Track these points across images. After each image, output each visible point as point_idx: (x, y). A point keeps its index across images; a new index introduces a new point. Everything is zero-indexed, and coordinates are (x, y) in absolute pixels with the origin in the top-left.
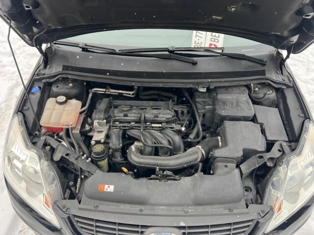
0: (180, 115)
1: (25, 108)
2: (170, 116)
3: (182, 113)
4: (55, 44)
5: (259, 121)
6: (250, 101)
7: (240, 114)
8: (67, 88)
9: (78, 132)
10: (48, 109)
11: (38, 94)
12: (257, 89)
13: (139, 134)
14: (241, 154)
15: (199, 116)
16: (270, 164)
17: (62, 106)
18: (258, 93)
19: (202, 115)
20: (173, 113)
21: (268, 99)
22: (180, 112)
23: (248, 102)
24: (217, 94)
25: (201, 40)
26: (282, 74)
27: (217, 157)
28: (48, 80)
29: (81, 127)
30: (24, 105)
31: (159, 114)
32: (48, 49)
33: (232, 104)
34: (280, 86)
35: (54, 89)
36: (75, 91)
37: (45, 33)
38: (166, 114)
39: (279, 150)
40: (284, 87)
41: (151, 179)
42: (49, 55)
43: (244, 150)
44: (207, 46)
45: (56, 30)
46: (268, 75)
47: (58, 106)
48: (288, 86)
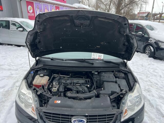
0: (87, 82)
1: (27, 78)
2: (84, 82)
3: (88, 81)
4: (41, 58)
5: (118, 83)
6: (114, 76)
7: (110, 80)
8: (44, 72)
9: (47, 87)
10: (36, 79)
11: (33, 74)
12: (117, 73)
13: (71, 87)
14: (110, 92)
15: (95, 82)
16: (121, 96)
17: (41, 78)
18: (117, 75)
19: (96, 81)
20: (85, 81)
21: (121, 76)
22: (87, 81)
23: (113, 77)
24: (101, 74)
25: (95, 57)
26: (126, 68)
27: (101, 93)
28: (37, 69)
29: (48, 86)
30: (27, 77)
31: (79, 81)
32: (38, 59)
33: (107, 77)
34: (125, 72)
35: (39, 72)
36: (47, 74)
37: (39, 52)
38: (82, 81)
39: (125, 92)
40: (127, 72)
41: (75, 100)
42: (38, 61)
43: (112, 92)
44: (97, 58)
45: (43, 52)
46: (120, 68)
47: (40, 78)
48: (129, 72)
